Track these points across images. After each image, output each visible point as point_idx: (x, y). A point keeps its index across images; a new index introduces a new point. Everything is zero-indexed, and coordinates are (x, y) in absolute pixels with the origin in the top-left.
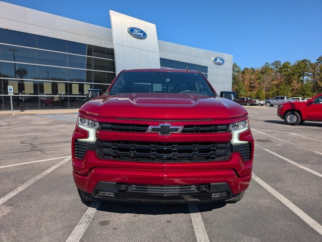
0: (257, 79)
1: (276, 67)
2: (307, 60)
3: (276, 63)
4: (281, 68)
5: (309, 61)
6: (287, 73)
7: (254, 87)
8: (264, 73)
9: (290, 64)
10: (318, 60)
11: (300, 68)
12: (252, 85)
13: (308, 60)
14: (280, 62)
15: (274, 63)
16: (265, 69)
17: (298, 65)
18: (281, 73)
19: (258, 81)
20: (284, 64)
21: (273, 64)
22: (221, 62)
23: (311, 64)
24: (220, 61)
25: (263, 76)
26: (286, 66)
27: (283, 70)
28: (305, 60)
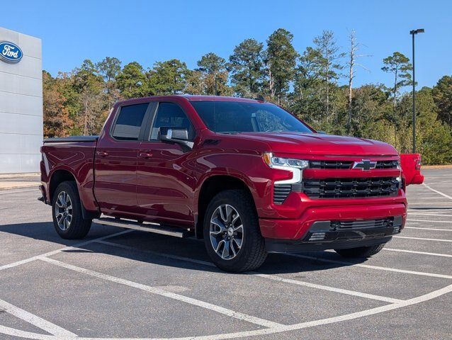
0: (65, 104)
1: (110, 75)
2: (178, 62)
3: (110, 64)
4: (121, 78)
5: (184, 64)
6: (138, 91)
7: (58, 125)
8: (81, 87)
9: (141, 67)
10: (200, 63)
11: (167, 81)
12: (54, 120)
13: (181, 62)
14: (118, 61)
15: (104, 63)
16: (85, 78)
17: (161, 72)
18: (123, 90)
19: (69, 108)
20: (127, 67)
21: (103, 65)
22: (15, 55)
23: (188, 73)
24: (13, 54)
25: (80, 96)
26: (132, 71)
27: (128, 81)
28: (174, 62)
